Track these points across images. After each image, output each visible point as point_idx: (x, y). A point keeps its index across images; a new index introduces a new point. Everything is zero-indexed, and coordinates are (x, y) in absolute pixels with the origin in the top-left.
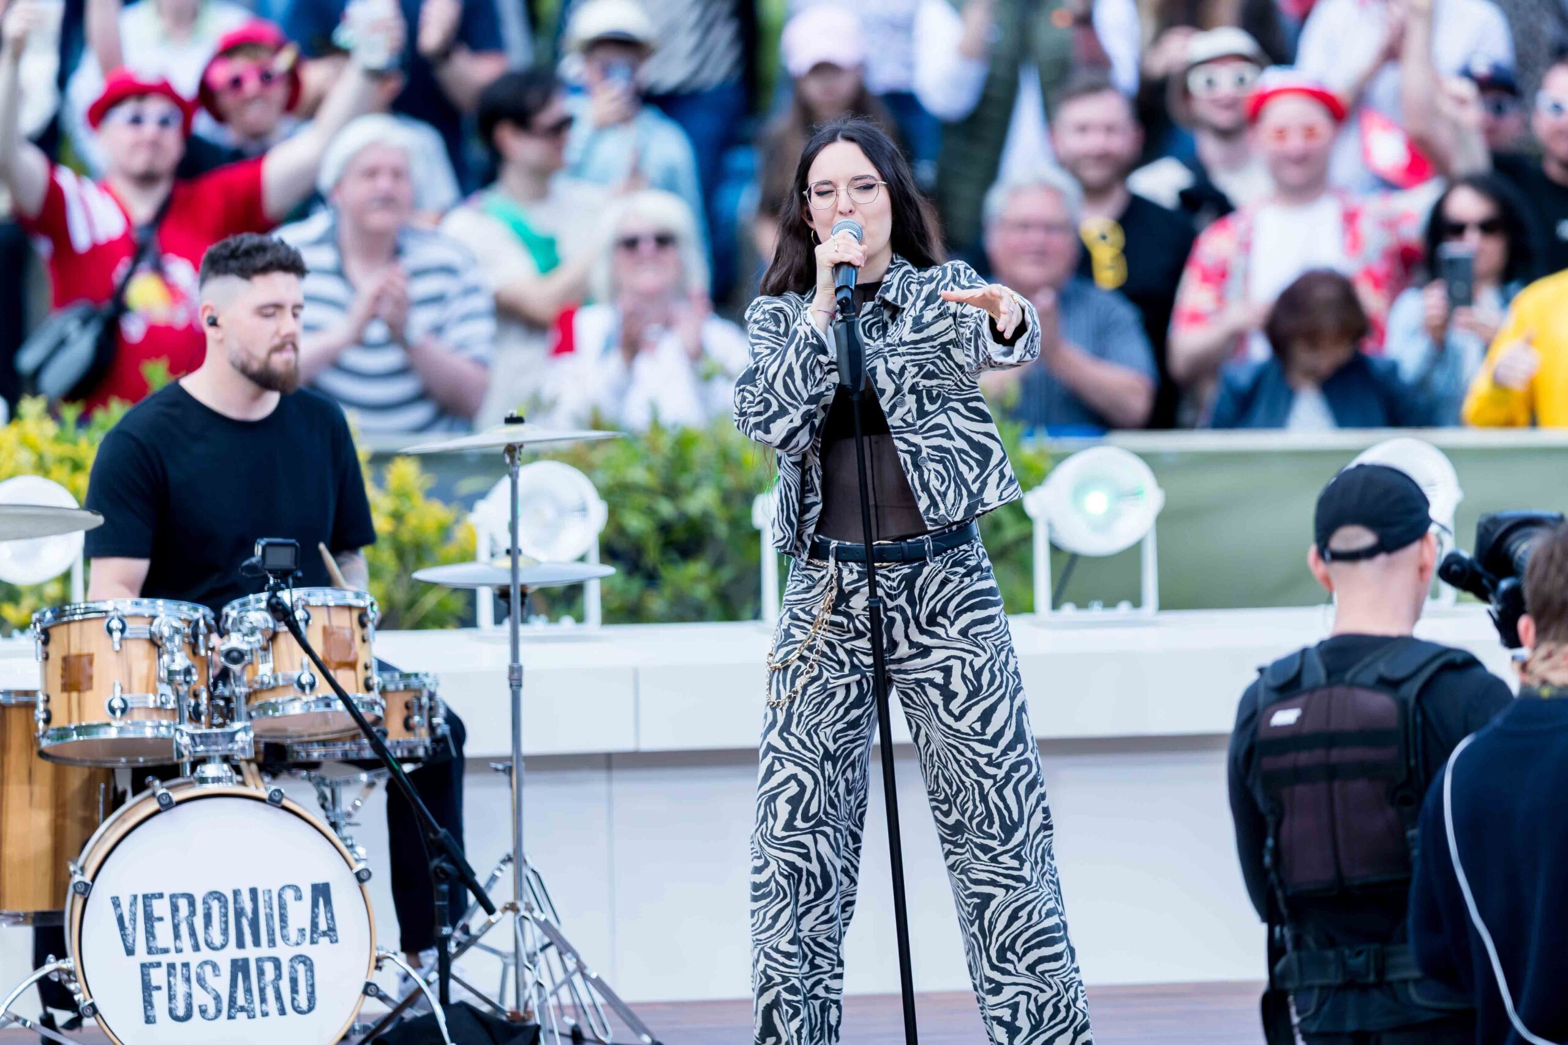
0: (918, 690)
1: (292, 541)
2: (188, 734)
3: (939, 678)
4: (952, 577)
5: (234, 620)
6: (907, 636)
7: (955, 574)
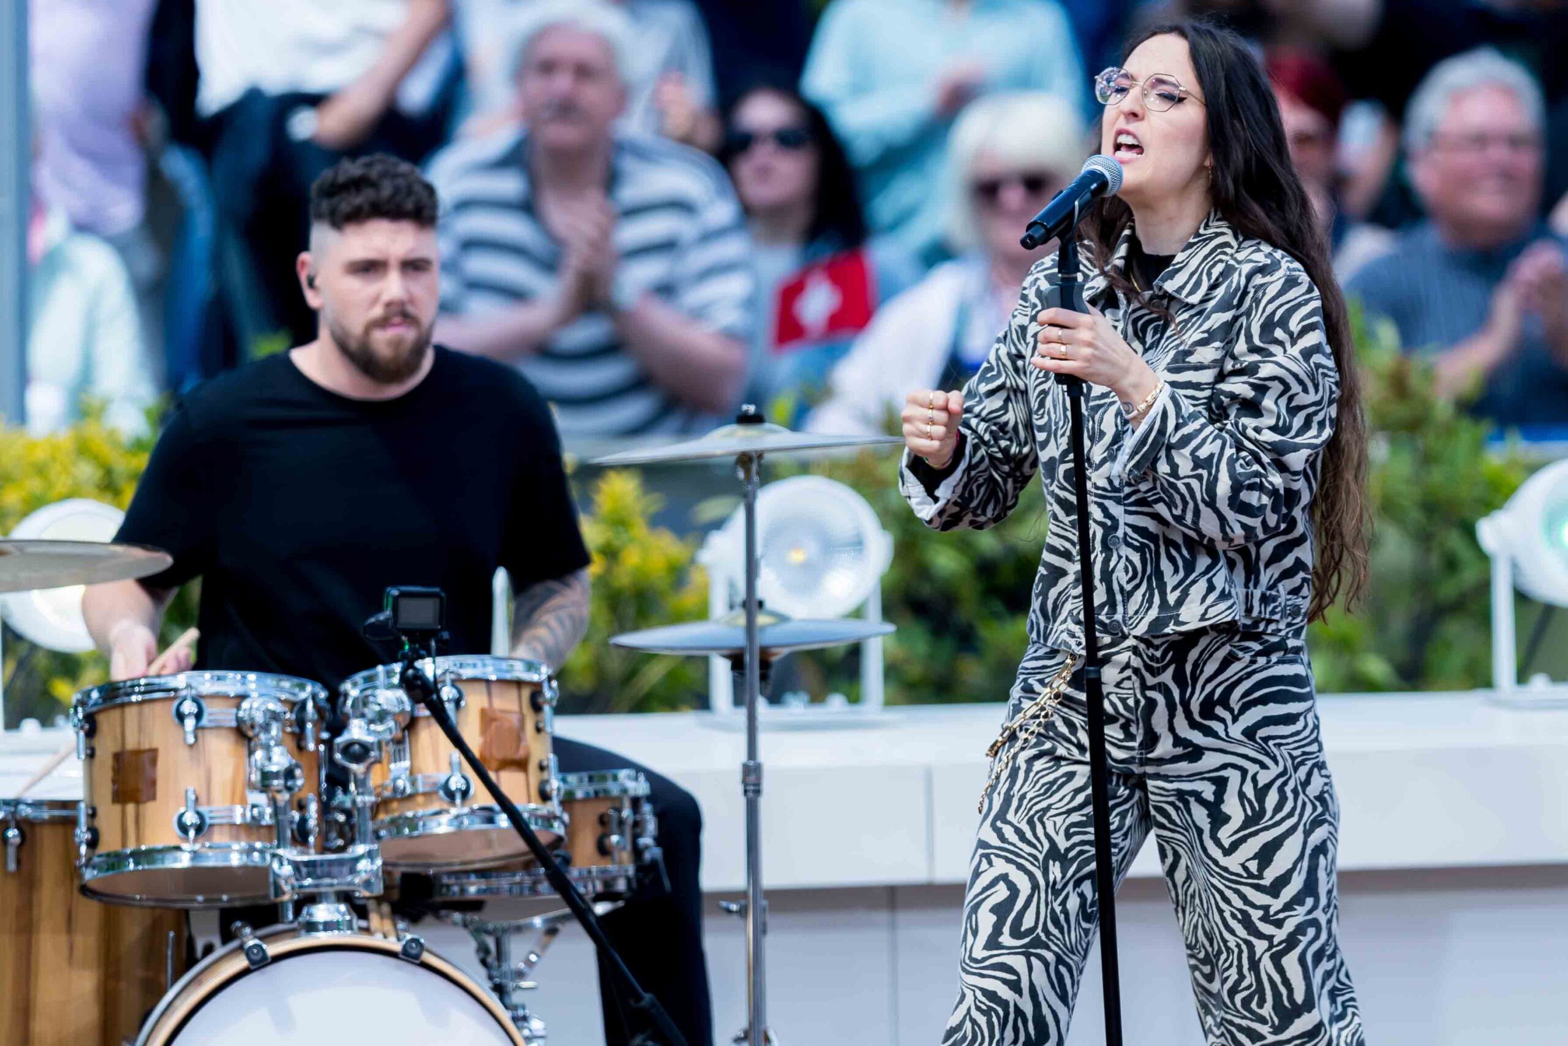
0: (1181, 805)
1: (437, 590)
2: (290, 862)
3: (1208, 791)
4: (1240, 654)
5: (355, 700)
6: (1172, 729)
7: (1246, 649)
